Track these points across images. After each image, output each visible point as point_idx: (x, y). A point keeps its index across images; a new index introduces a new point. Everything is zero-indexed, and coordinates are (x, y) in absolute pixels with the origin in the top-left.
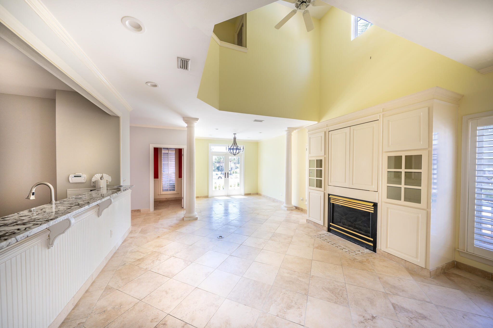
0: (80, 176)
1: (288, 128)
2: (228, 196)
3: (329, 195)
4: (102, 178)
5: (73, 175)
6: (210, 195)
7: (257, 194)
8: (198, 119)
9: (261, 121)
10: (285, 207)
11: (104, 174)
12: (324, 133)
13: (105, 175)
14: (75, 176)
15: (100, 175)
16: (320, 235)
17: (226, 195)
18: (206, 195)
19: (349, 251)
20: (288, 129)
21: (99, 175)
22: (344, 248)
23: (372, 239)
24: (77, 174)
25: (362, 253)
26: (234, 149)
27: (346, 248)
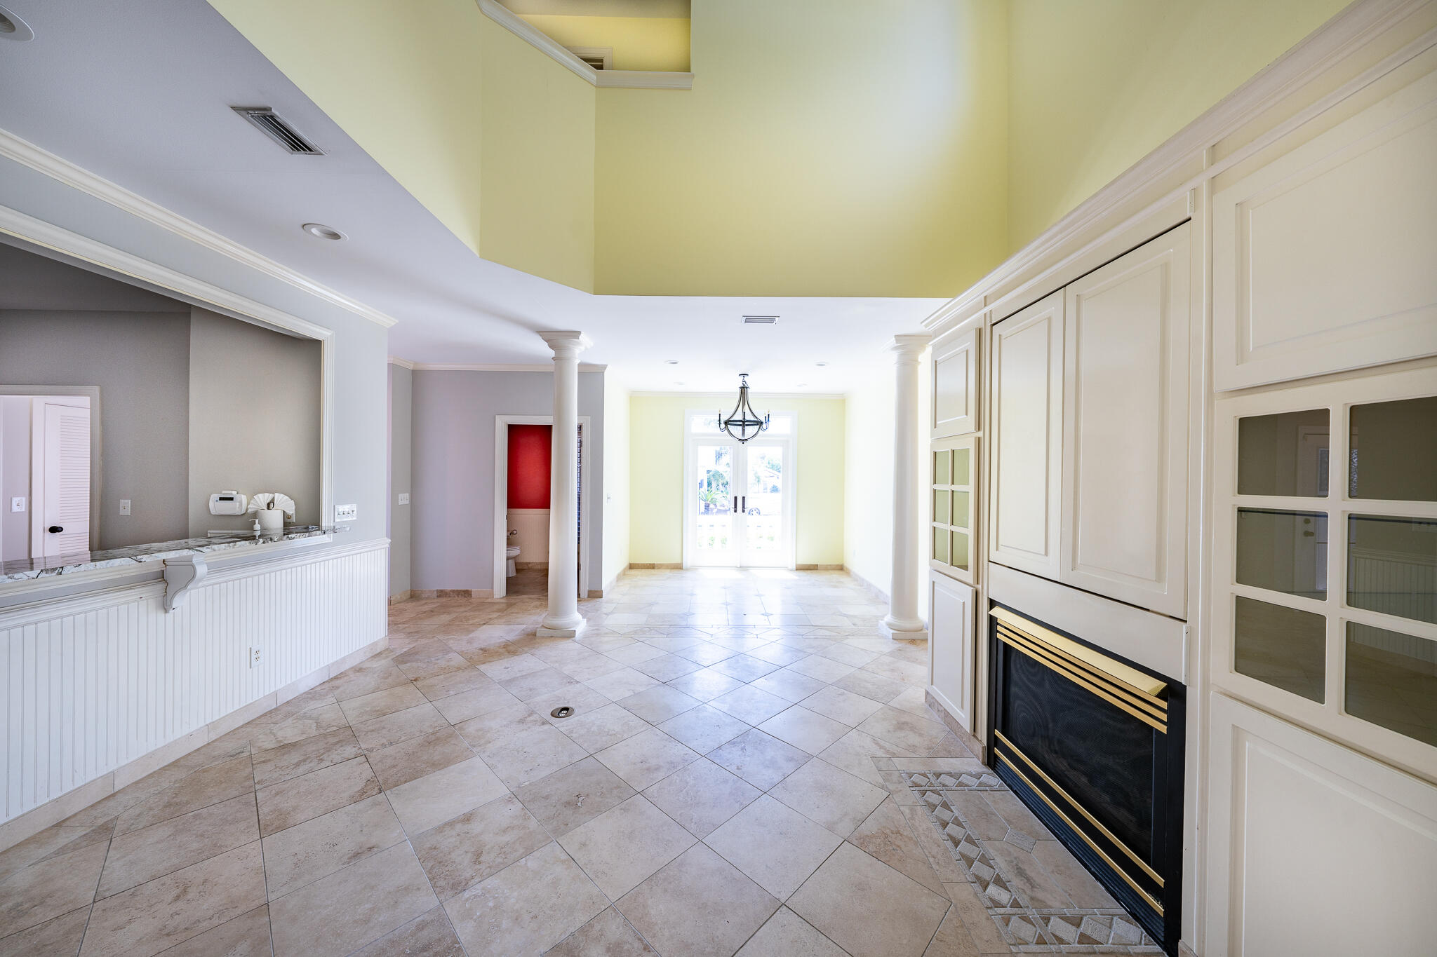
0: (231, 499)
1: (898, 337)
2: (743, 568)
3: (992, 604)
4: (272, 505)
5: (217, 496)
6: (687, 562)
7: (841, 568)
8: (579, 333)
9: (770, 320)
10: (890, 626)
11: (277, 495)
12: (973, 336)
13: (279, 497)
14: (221, 499)
15: (266, 497)
16: (938, 775)
17: (739, 566)
18: (676, 560)
19: (1015, 904)
20: (896, 340)
21: (264, 496)
22: (999, 881)
23: (1161, 881)
24: (226, 493)
25: (1084, 939)
26: (746, 423)
27: (1016, 882)
